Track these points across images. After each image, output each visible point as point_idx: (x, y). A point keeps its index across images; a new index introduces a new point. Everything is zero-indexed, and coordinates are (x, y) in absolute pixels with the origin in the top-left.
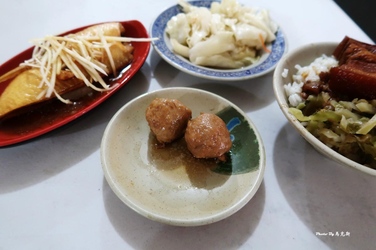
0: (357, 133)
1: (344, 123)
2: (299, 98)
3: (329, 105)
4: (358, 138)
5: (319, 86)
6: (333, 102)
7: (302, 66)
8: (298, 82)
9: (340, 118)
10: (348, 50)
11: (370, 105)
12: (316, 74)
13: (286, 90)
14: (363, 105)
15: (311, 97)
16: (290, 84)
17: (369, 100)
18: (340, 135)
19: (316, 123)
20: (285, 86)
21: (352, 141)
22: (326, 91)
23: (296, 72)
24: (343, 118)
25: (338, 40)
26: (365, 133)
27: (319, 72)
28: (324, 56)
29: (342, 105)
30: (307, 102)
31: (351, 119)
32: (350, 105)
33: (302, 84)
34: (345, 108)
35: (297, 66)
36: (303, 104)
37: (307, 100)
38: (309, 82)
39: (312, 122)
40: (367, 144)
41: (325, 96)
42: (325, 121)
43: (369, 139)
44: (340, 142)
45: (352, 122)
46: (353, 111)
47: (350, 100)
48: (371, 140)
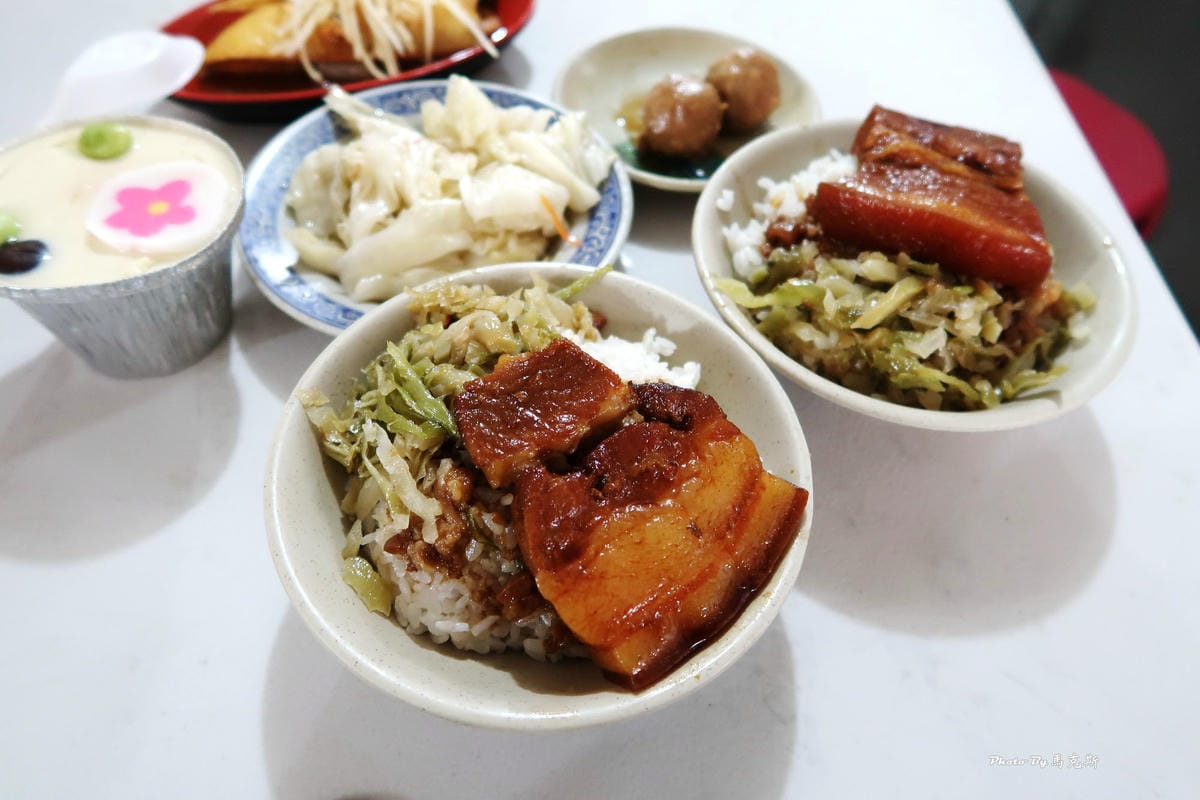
0: (855, 325)
1: (831, 306)
2: (756, 258)
3: (812, 267)
4: (857, 336)
5: (797, 228)
6: (820, 265)
7: (778, 180)
8: (761, 219)
9: (822, 294)
10: (869, 141)
11: (892, 267)
12: (800, 199)
13: (730, 241)
14: (874, 265)
15: (779, 253)
16: (735, 226)
17: (891, 253)
18: (827, 334)
19: (783, 311)
20: (725, 231)
21: (849, 343)
22: (814, 238)
23: (762, 195)
24: (829, 295)
25: (860, 115)
26: (868, 326)
27: (806, 195)
28: (835, 153)
29: (833, 266)
30: (771, 265)
31: (848, 296)
32: (853, 267)
33: (767, 224)
34: (840, 273)
35: (764, 182)
36: (763, 270)
37: (770, 259)
38: (781, 219)
39: (777, 309)
40: (880, 349)
41: (808, 248)
42: (798, 304)
43: (881, 338)
44: (827, 351)
45: (847, 303)
46: (859, 280)
47: (853, 256)
48: (884, 341)
